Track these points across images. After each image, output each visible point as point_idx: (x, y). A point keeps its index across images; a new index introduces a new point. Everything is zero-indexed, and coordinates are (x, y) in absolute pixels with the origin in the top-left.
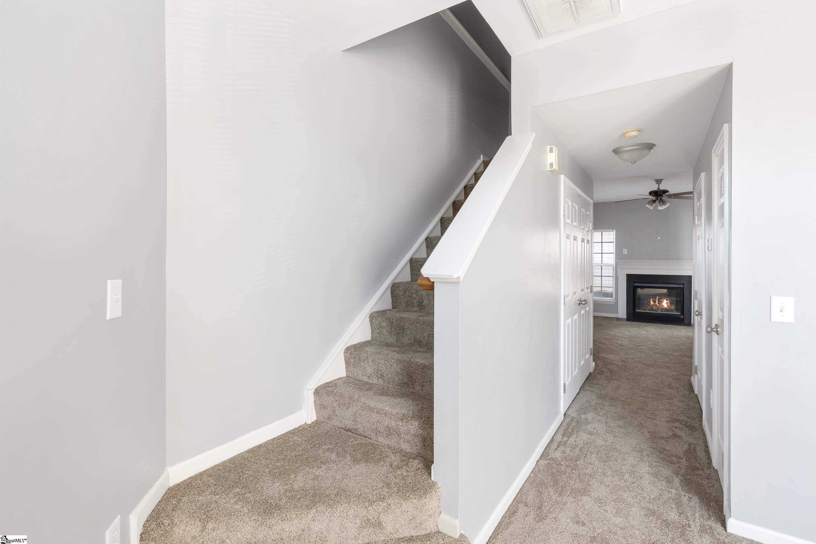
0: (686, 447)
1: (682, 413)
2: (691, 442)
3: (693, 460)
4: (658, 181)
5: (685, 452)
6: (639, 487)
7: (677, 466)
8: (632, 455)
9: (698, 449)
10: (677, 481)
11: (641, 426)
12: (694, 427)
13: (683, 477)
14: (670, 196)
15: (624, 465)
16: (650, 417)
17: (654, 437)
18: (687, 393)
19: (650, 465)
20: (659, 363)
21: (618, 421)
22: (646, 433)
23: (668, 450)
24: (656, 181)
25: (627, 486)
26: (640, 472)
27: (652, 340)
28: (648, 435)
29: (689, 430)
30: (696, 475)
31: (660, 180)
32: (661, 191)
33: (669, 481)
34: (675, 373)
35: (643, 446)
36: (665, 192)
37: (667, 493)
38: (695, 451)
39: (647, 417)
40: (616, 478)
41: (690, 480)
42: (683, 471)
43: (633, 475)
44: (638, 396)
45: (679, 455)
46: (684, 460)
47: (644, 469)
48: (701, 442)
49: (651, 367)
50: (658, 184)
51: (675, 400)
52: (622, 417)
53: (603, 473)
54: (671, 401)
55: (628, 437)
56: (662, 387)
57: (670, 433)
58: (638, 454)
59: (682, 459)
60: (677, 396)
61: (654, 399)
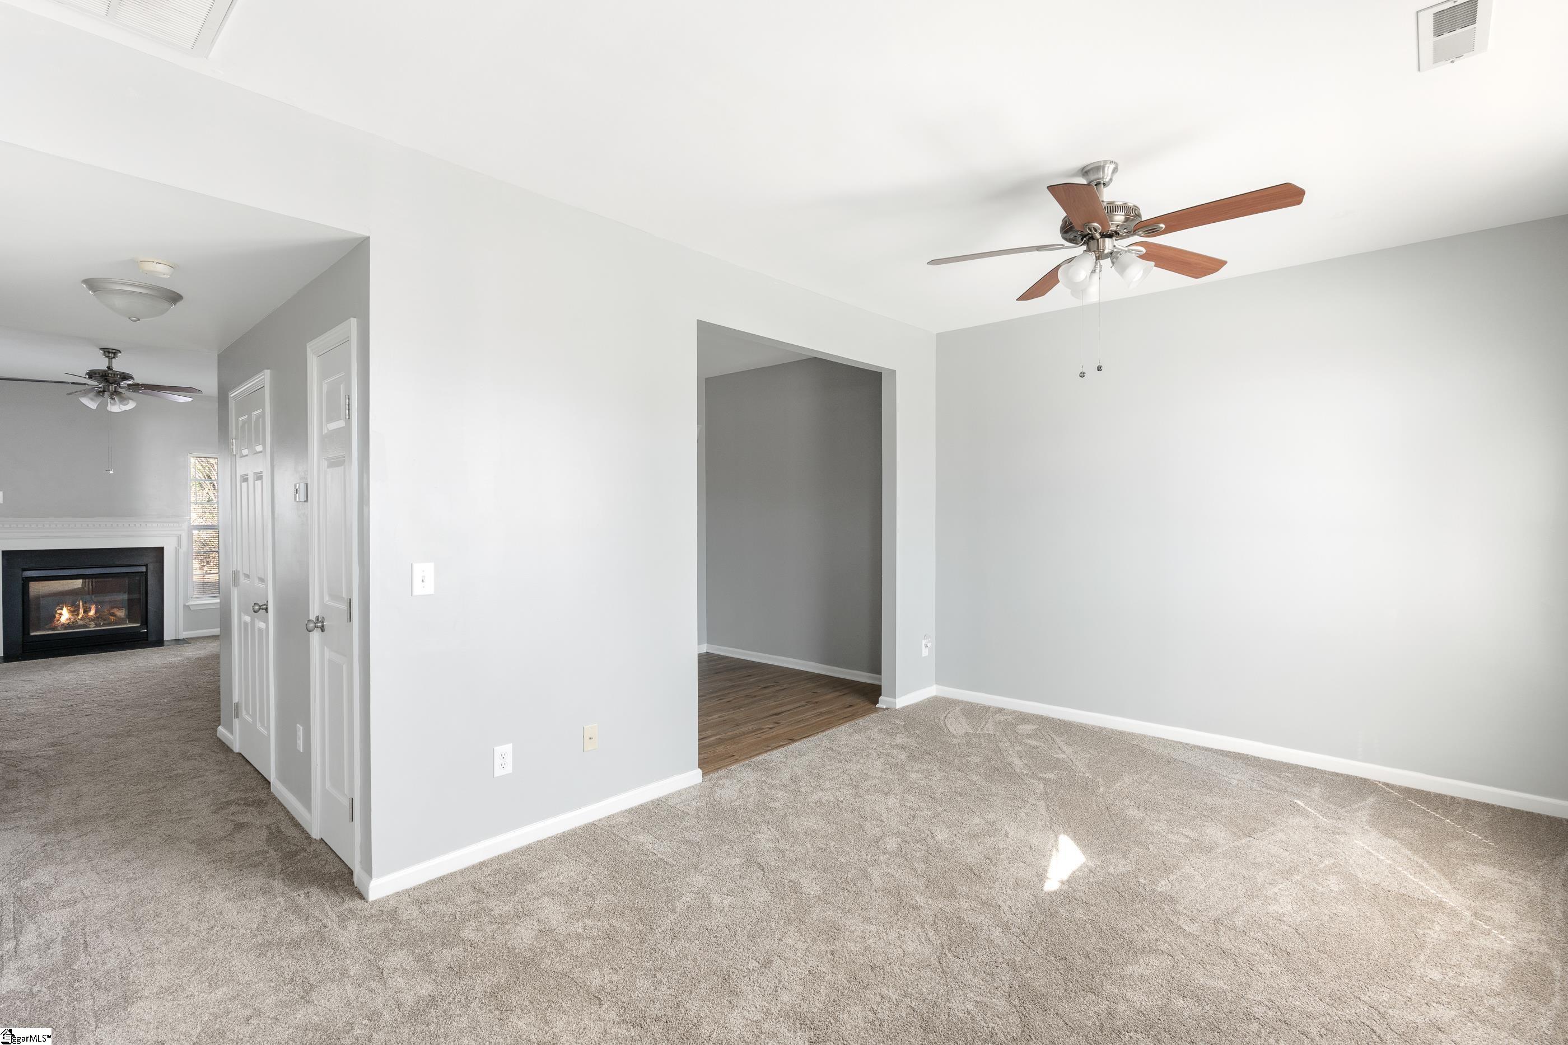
0: (265, 833)
1: (231, 789)
2: (268, 822)
3: (284, 845)
4: (109, 352)
5: (267, 840)
6: (226, 928)
7: (266, 865)
8: (182, 891)
9: (283, 828)
10: (278, 885)
11: (170, 840)
12: (261, 801)
13: (282, 875)
14: (136, 387)
15: (178, 913)
16: (180, 819)
17: (204, 845)
18: (221, 756)
19: (225, 888)
20: (140, 724)
21: (117, 854)
22: (189, 846)
23: (240, 852)
24: (105, 352)
25: (204, 939)
26: (214, 906)
27: (97, 686)
28: (193, 848)
29: (256, 807)
30: (299, 861)
31: (114, 351)
32: (115, 374)
33: (264, 891)
34: (182, 733)
35: (195, 867)
36: (125, 377)
37: (272, 908)
38: (280, 831)
39: (172, 821)
40: (177, 941)
41: (295, 871)
42: (278, 867)
43: (203, 919)
44: (134, 796)
45: (261, 848)
46: (272, 853)
47: (218, 898)
48: (281, 815)
49: (129, 736)
50: (108, 357)
51: (207, 774)
52: (122, 844)
53: (146, 948)
54: (203, 779)
55: (157, 869)
56: (172, 763)
57: (230, 826)
58: (193, 883)
59: (267, 852)
60: (207, 767)
61: (168, 787)
